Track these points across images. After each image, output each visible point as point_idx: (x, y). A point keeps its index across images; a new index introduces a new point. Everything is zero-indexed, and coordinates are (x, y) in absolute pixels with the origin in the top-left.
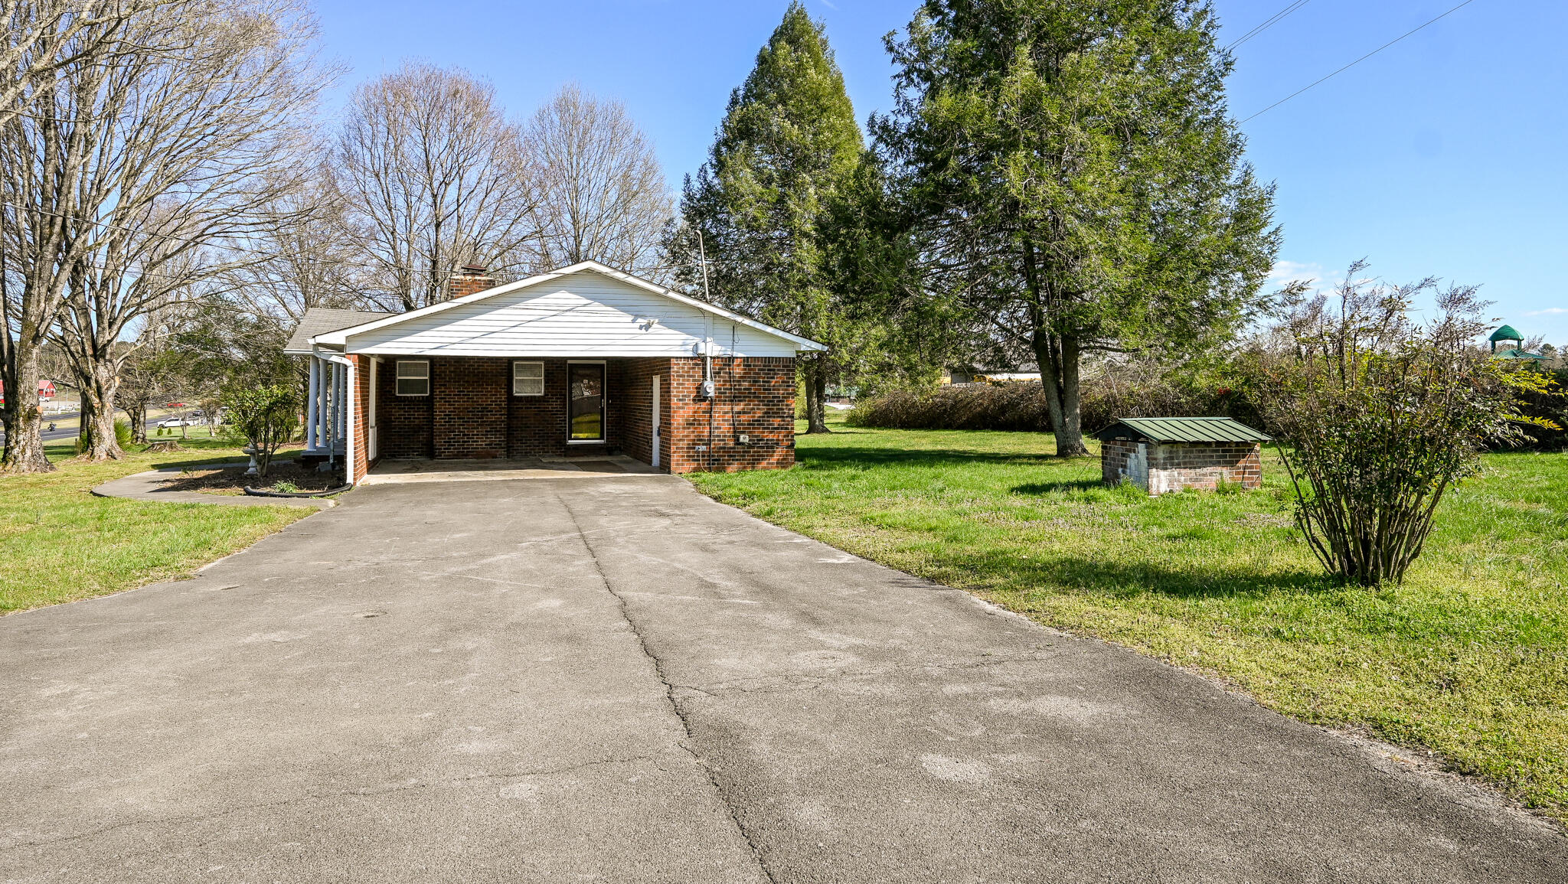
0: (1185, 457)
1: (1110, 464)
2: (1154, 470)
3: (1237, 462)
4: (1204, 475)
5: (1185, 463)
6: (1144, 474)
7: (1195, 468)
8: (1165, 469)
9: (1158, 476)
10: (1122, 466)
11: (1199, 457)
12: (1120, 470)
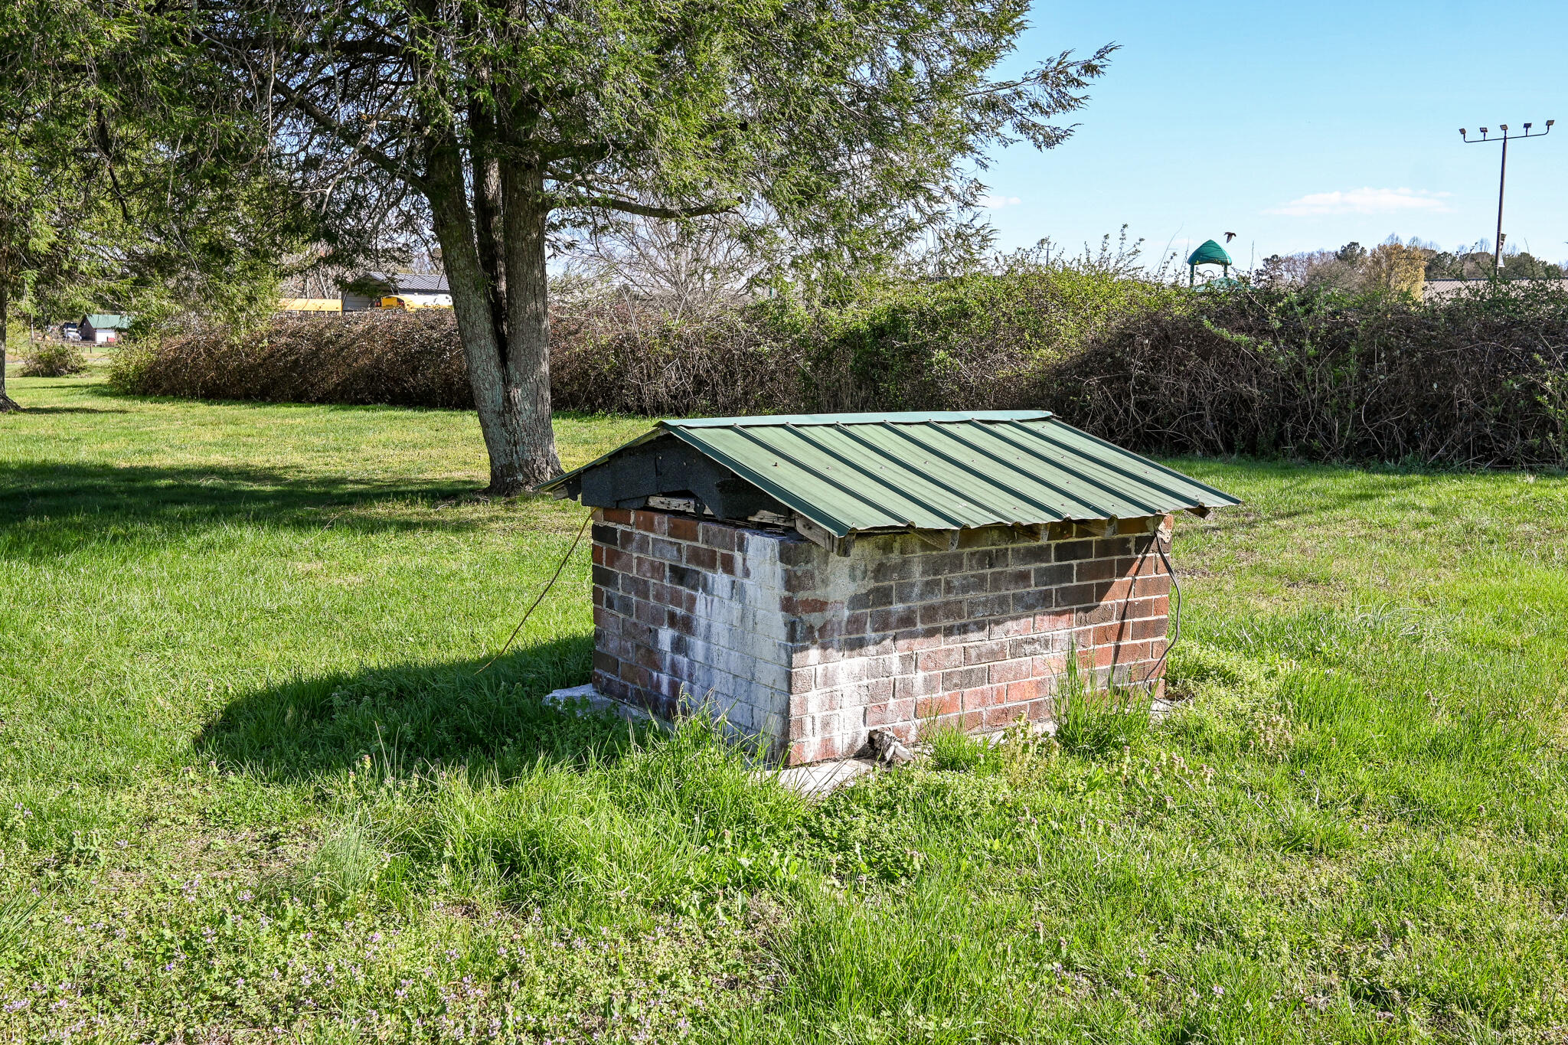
0: (930, 587)
1: (626, 607)
2: (814, 654)
3: (1103, 590)
4: (993, 655)
5: (930, 613)
6: (769, 674)
7: (964, 629)
8: (857, 645)
9: (829, 680)
10: (673, 620)
11: (980, 583)
12: (666, 636)
